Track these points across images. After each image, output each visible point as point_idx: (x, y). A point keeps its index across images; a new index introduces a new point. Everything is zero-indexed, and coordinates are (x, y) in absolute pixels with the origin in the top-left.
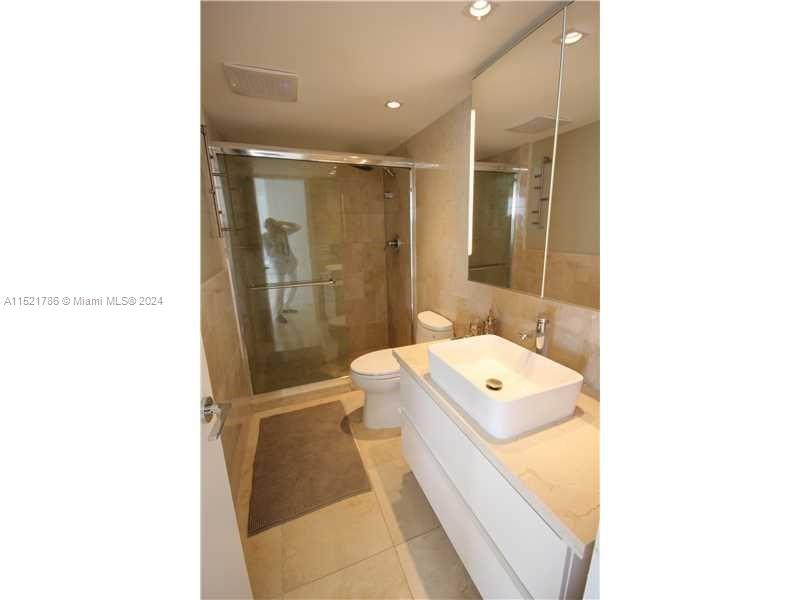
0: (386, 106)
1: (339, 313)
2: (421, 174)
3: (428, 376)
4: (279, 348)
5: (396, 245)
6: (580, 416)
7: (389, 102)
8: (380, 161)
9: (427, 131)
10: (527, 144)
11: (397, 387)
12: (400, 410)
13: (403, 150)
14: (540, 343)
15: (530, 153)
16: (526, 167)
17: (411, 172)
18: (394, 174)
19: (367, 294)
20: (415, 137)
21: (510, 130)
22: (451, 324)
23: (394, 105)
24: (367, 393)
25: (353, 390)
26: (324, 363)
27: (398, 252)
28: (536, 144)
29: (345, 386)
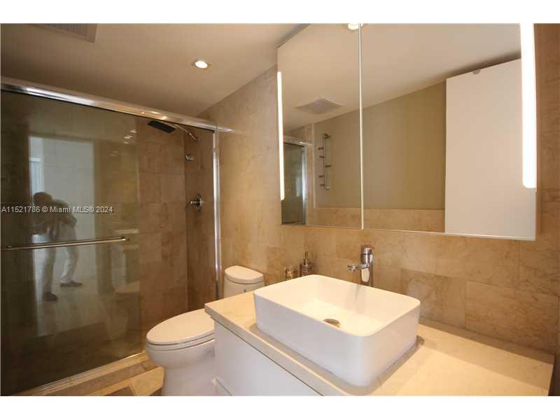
0: (193, 64)
1: (129, 279)
2: (224, 138)
3: (255, 328)
4: (42, 332)
5: (199, 204)
6: (422, 344)
7: (196, 61)
8: (181, 120)
9: (230, 99)
10: (311, 125)
11: (210, 353)
12: (214, 381)
13: (207, 115)
14: (365, 275)
15: (313, 131)
16: (310, 142)
17: (214, 135)
18: (196, 138)
19: (164, 257)
20: (218, 103)
21: (300, 108)
22: (261, 275)
23: (201, 64)
24: (166, 368)
25: (146, 369)
26: (108, 342)
27: (200, 210)
28: (317, 124)
29: (136, 366)
